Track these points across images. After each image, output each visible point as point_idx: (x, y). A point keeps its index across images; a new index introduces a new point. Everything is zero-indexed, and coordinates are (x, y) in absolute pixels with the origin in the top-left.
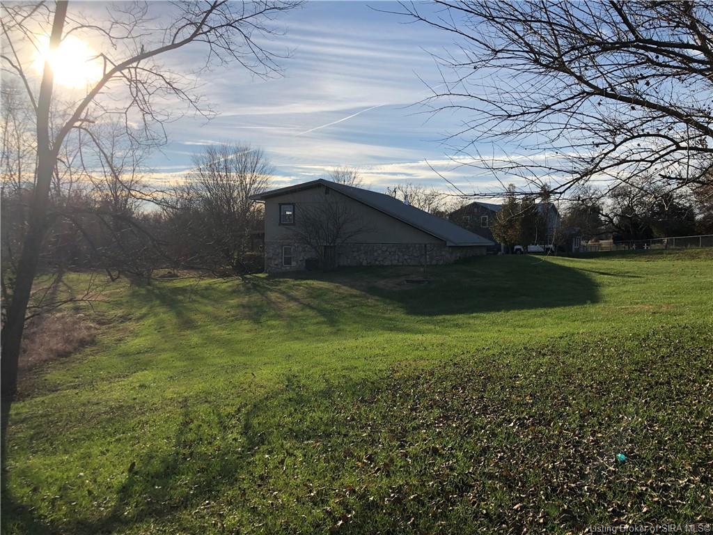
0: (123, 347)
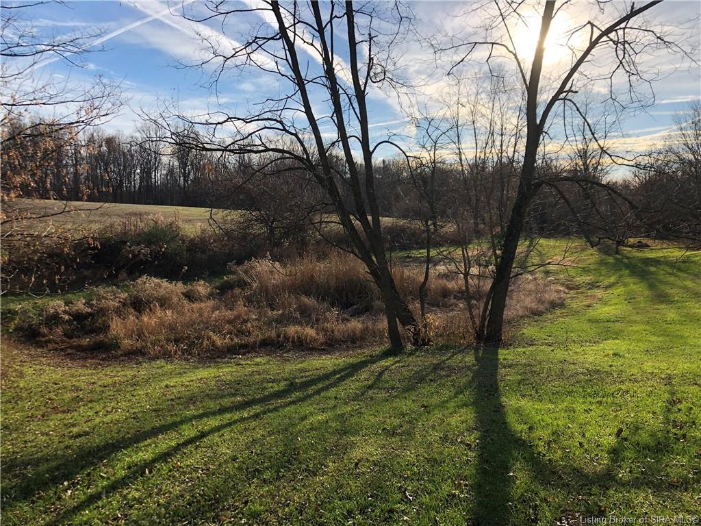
0: (591, 313)
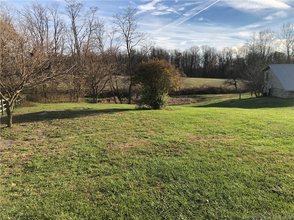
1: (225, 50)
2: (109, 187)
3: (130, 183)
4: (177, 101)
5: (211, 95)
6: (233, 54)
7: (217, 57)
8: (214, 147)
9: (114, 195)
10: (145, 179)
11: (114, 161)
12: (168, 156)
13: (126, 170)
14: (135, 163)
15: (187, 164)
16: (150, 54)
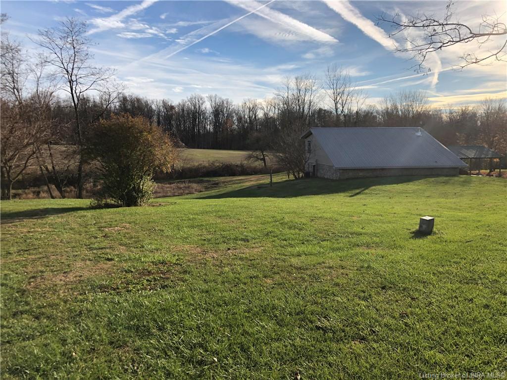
1: (245, 103)
2: (29, 363)
3: (74, 349)
4: (170, 189)
5: (228, 177)
6: (259, 111)
7: (234, 115)
8: (228, 264)
9: (40, 376)
10: (104, 337)
11: (43, 310)
12: (150, 290)
13: (66, 325)
14: (87, 309)
15: (182, 300)
16: (117, 107)
